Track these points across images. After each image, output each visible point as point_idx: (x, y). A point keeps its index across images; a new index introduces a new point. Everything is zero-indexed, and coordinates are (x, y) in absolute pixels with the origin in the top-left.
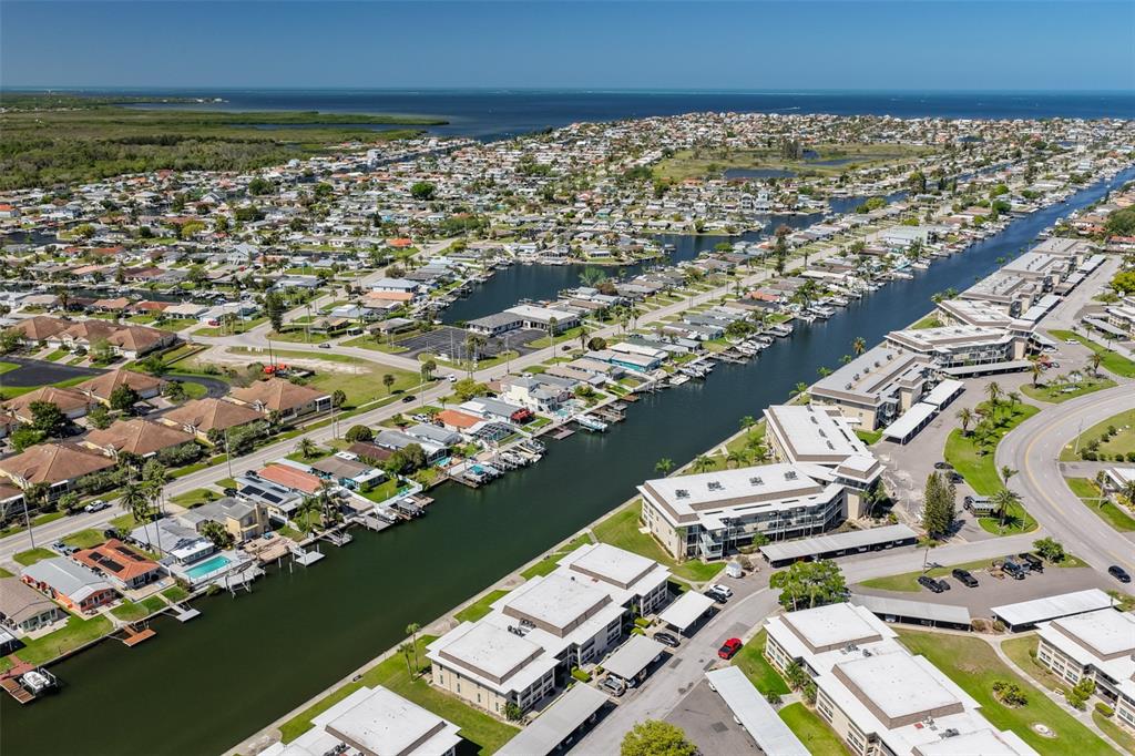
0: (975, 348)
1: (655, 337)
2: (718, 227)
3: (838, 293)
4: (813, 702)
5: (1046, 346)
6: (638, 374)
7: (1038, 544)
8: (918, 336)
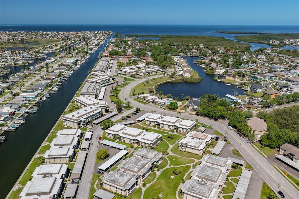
0: (104, 80)
1: (31, 91)
2: (21, 63)
3: (65, 75)
4: (120, 140)
5: (115, 78)
6: (33, 99)
8: (93, 80)
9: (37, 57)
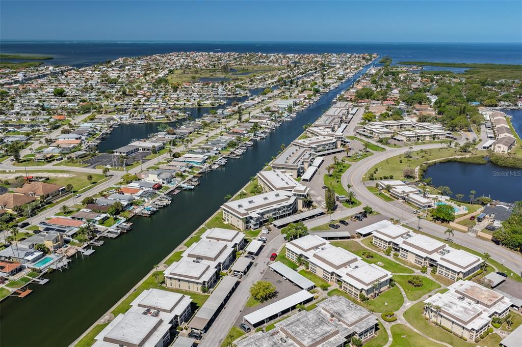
0: (324, 144)
1: (200, 150)
2: (207, 103)
3: (266, 128)
4: (308, 269)
5: (347, 142)
6: (198, 166)
7: (364, 208)
8: (304, 142)
9: (236, 95)
